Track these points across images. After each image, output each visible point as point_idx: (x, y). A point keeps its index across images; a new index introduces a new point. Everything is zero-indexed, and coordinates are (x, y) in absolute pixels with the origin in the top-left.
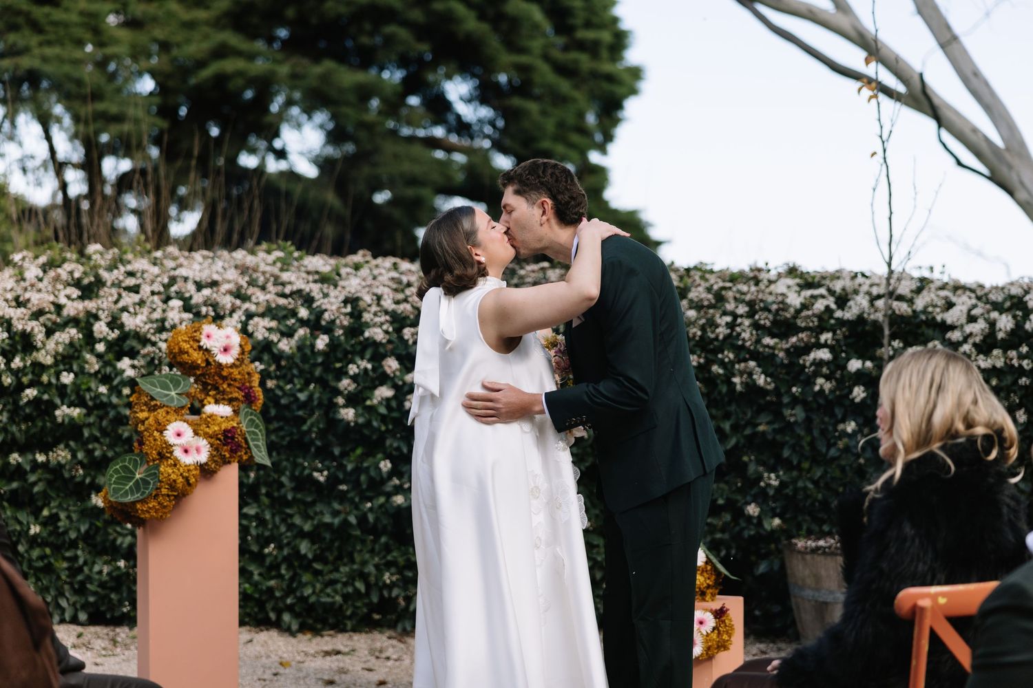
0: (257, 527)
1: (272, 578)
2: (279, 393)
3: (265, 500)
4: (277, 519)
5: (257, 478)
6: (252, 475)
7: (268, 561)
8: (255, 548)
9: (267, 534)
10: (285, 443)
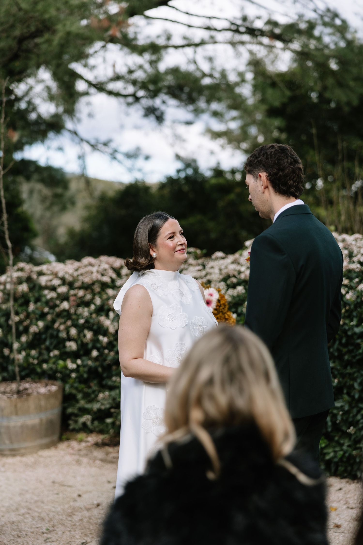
0: (342, 415)
1: (356, 449)
2: (347, 328)
3: (346, 397)
4: (355, 411)
5: (339, 382)
6: (336, 381)
7: (353, 438)
8: (344, 428)
9: (350, 419)
10: (354, 360)
